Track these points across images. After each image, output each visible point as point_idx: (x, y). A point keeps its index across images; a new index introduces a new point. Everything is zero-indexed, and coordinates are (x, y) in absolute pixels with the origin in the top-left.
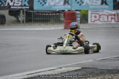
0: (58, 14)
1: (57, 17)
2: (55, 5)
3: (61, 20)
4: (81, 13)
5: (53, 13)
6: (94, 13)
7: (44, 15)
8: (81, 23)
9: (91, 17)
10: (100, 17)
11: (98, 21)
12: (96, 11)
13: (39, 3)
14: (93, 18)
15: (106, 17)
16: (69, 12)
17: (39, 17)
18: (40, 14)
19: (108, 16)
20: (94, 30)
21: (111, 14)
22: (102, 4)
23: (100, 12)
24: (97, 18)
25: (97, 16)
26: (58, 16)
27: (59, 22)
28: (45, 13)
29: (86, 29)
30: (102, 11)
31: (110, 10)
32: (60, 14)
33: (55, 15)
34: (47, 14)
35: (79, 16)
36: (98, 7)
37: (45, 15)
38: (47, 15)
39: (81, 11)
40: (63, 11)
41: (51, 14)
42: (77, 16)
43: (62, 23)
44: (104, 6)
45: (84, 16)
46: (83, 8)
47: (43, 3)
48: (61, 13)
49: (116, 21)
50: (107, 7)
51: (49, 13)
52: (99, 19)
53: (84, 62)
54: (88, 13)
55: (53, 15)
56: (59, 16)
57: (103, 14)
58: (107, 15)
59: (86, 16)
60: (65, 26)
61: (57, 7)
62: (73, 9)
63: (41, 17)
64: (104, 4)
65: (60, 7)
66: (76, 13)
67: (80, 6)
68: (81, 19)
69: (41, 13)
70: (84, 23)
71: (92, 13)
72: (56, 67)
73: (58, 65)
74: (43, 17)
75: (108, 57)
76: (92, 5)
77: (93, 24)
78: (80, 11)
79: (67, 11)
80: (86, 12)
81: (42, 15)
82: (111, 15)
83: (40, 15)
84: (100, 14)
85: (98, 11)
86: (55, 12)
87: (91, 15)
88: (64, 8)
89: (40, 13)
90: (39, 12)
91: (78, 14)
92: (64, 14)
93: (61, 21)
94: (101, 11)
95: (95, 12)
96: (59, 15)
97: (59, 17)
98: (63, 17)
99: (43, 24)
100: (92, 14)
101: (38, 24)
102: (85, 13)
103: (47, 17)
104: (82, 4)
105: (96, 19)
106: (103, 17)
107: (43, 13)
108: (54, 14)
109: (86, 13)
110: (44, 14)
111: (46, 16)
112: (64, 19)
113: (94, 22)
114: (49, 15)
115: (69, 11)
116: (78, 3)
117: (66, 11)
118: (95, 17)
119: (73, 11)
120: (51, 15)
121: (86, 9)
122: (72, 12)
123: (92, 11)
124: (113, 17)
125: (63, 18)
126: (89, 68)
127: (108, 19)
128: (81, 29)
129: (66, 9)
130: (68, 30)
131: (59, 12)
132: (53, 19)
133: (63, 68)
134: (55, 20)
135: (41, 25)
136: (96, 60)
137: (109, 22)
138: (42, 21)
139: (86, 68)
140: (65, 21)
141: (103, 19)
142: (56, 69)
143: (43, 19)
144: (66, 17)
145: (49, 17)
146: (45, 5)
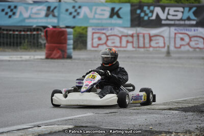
0: (35, 33)
1: (34, 38)
2: (30, 17)
3: (40, 43)
4: (75, 31)
5: (27, 31)
6: (97, 31)
7: (10, 34)
8: (74, 48)
9: (93, 39)
10: (107, 40)
11: (105, 46)
12: (101, 29)
13: (4, 13)
14: (96, 41)
15: (118, 39)
16: (54, 29)
17: (3, 38)
18: (5, 32)
19: (121, 38)
20: (96, 61)
21: (126, 34)
22: (111, 16)
23: (108, 30)
24: (103, 41)
25: (103, 37)
26: (36, 36)
27: (38, 46)
28: (14, 31)
29: (84, 60)
30: (111, 29)
31: (125, 27)
32: (40, 32)
33: (31, 35)
34: (17, 33)
35: (72, 36)
36: (104, 22)
37: (14, 35)
38: (17, 35)
39: (75, 29)
40: (45, 27)
41: (23, 33)
42: (69, 36)
43: (41, 48)
44: (115, 20)
45: (80, 37)
46: (79, 23)
47: (10, 13)
48: (41, 30)
49: (135, 46)
50: (119, 21)
51: (21, 31)
52: (106, 43)
53: (78, 116)
54: (87, 32)
55: (28, 35)
56: (38, 36)
57: (113, 34)
58: (120, 35)
59: (83, 37)
60: (46, 53)
61: (35, 21)
62: (62, 25)
63: (7, 38)
64: (115, 17)
65: (40, 21)
66: (66, 31)
67: (74, 19)
68: (74, 42)
69: (7, 30)
70: (81, 49)
71: (94, 31)
72: (30, 124)
73: (34, 122)
74: (10, 38)
76: (94, 18)
77: (96, 51)
78: (73, 28)
79: (51, 27)
80: (83, 29)
81: (7, 34)
82: (126, 36)
83: (4, 34)
84: (107, 34)
85: (104, 29)
86: (30, 29)
87: (93, 36)
88: (47, 23)
89: (4, 30)
90: (3, 28)
91: (70, 34)
92: (46, 32)
93: (41, 45)
94: (110, 28)
96: (38, 34)
97: (38, 38)
98: (44, 38)
99: (10, 50)
100: (93, 33)
101: (1, 49)
102: (82, 31)
103: (17, 38)
104: (78, 17)
105: (101, 42)
106: (113, 39)
108: (29, 33)
109: (84, 32)
110: (11, 32)
111: (15, 36)
112: (45, 42)
113: (97, 47)
114: (21, 35)
115: (54, 27)
116: (71, 14)
117: (49, 28)
118: (100, 39)
119: (61, 28)
120: (24, 35)
121: (84, 25)
122: (60, 30)
123: (94, 28)
124: (130, 39)
125: (43, 40)
126: (86, 127)
127: (121, 42)
128: (75, 59)
129: (49, 23)
130: (53, 60)
131: (37, 29)
132: (28, 42)
133: (42, 127)
134: (30, 42)
135: (5, 51)
136: (98, 113)
137: (123, 47)
138: (7, 44)
139: (82, 127)
140: (47, 44)
141: (113, 43)
142: (29, 128)
143: (9, 40)
144: (49, 39)
145: (20, 38)
146: (14, 17)
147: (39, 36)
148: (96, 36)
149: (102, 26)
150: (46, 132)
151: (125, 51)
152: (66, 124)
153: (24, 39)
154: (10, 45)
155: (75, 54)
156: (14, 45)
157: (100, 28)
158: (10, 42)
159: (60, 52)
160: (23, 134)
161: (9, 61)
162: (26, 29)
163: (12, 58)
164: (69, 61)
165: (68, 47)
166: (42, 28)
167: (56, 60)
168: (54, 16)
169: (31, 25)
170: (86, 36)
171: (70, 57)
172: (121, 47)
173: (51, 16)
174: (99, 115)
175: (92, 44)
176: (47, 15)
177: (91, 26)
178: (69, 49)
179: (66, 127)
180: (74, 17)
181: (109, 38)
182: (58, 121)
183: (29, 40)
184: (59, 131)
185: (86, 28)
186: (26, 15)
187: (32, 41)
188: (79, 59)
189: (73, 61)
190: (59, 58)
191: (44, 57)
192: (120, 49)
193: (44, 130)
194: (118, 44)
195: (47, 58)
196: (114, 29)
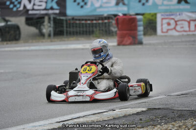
0: (106, 21)
1: (106, 27)
2: (101, 7)
4: (145, 18)
5: (99, 20)
6: (166, 17)
7: (83, 24)
8: (145, 34)
9: (162, 25)
10: (176, 24)
11: (174, 31)
12: (170, 15)
13: (76, 3)
14: (165, 27)
15: (186, 23)
17: (76, 27)
18: (78, 22)
19: (189, 23)
21: (194, 19)
22: (179, 2)
23: (176, 15)
24: (172, 26)
25: (172, 22)
26: (107, 24)
27: (109, 34)
28: (86, 20)
29: (154, 44)
30: (180, 15)
31: (193, 12)
32: (111, 21)
33: (102, 23)
34: (89, 22)
35: (141, 23)
36: (172, 7)
37: (86, 24)
38: (89, 24)
39: (144, 16)
40: (115, 16)
41: (94, 22)
42: (139, 23)
43: (113, 35)
44: (183, 5)
45: (150, 23)
46: (148, 10)
47: (82, 4)
48: (112, 18)
50: (187, 7)
51: (92, 20)
52: (175, 28)
53: (151, 99)
54: (156, 18)
55: (99, 23)
56: (109, 25)
57: (181, 19)
58: (188, 20)
59: (152, 23)
60: (118, 41)
61: (105, 10)
62: (132, 12)
63: (80, 27)
64: (183, 2)
65: (110, 9)
66: (136, 18)
67: (143, 7)
68: (145, 28)
69: (79, 20)
70: (151, 35)
71: (163, 17)
74: (83, 27)
75: (191, 91)
76: (163, 4)
77: (166, 36)
78: (142, 15)
79: (121, 14)
80: (152, 16)
81: (80, 24)
83: (76, 24)
84: (176, 19)
85: (172, 15)
86: (101, 18)
87: (162, 21)
88: (117, 11)
89: (76, 20)
90: (76, 18)
91: (140, 21)
92: (117, 20)
93: (113, 32)
94: (178, 14)
95: (167, 15)
96: (109, 23)
97: (109, 26)
98: (115, 26)
99: (83, 39)
100: (162, 19)
101: (75, 38)
102: (151, 18)
103: (89, 27)
105: (170, 27)
106: (182, 24)
107: (83, 20)
108: (100, 22)
109: (153, 18)
110: (83, 22)
111: (88, 25)
112: (116, 29)
113: (167, 32)
114: (93, 24)
115: (125, 15)
116: (140, 1)
117: (119, 16)
118: (169, 24)
119: (131, 15)
120: (96, 24)
121: (153, 12)
122: (131, 17)
123: (163, 14)
125: (114, 28)
126: (159, 109)
127: (189, 27)
128: (146, 45)
129: (119, 12)
130: (124, 47)
131: (108, 18)
132: (99, 30)
133: (117, 110)
134: (102, 30)
135: (78, 40)
136: (170, 96)
137: (192, 31)
138: (80, 33)
139: (155, 109)
140: (118, 32)
141: (182, 27)
142: (104, 112)
143: (81, 29)
144: (120, 26)
145: (92, 27)
146: (85, 7)
147: (111, 24)
148: (165, 21)
149: (171, 12)
150: (121, 116)
151: (194, 35)
152: (139, 107)
153: (96, 27)
154: (83, 34)
155: (146, 40)
156: (86, 34)
157: (169, 13)
158: (83, 31)
159: (131, 38)
160: (98, 118)
161: (83, 49)
162: (97, 18)
163: (84, 46)
164: (140, 46)
165: (139, 33)
166: (113, 17)
167: (127, 47)
168: (124, 4)
169: (102, 13)
170: (155, 23)
171: (141, 43)
172: (190, 31)
173: (121, 4)
174: (171, 97)
175: (162, 29)
176: (117, 4)
177: (160, 12)
178: (140, 35)
179: (139, 110)
180: (143, 4)
181: (178, 23)
182: (132, 104)
183: (101, 29)
184: (133, 114)
185: (156, 14)
186: (97, 5)
187: (104, 28)
188: (150, 44)
189: (144, 46)
190: (131, 44)
191: (115, 44)
192: (189, 33)
193: (119, 113)
194: (187, 29)
195: (119, 44)
196: (182, 14)
